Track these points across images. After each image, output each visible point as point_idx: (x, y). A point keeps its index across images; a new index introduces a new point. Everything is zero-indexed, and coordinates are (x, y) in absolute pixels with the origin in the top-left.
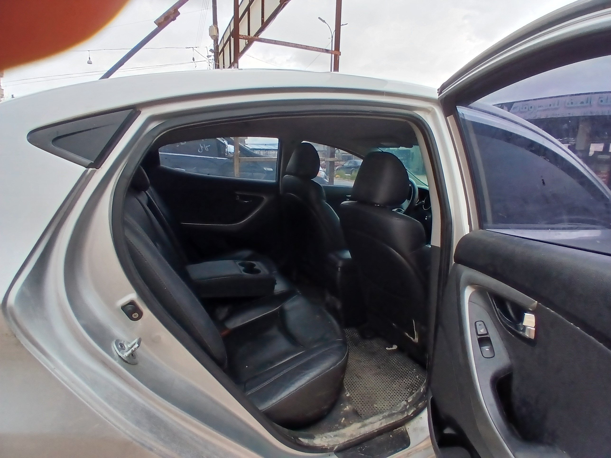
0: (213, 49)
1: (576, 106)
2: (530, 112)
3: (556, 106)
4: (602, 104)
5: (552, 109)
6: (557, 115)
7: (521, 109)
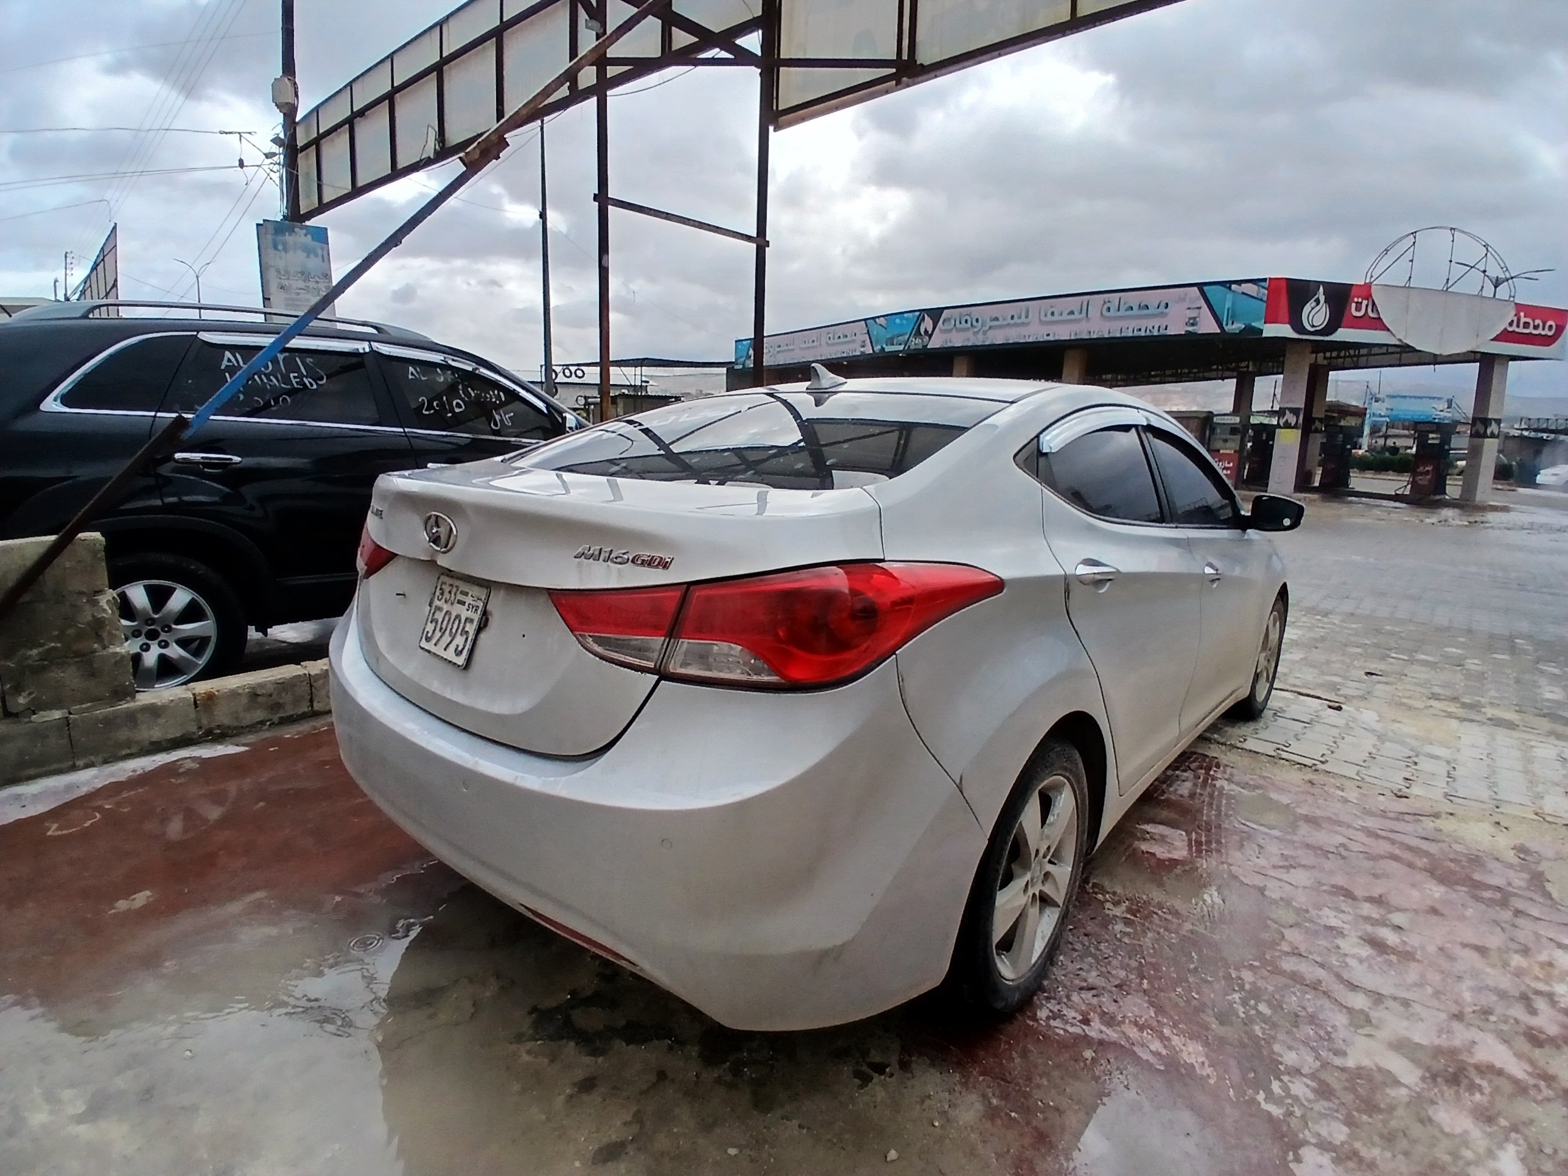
0: (282, 136)
1: (1061, 318)
2: (975, 330)
3: (1023, 319)
4: (1108, 314)
5: (1016, 325)
6: (1025, 336)
7: (958, 322)
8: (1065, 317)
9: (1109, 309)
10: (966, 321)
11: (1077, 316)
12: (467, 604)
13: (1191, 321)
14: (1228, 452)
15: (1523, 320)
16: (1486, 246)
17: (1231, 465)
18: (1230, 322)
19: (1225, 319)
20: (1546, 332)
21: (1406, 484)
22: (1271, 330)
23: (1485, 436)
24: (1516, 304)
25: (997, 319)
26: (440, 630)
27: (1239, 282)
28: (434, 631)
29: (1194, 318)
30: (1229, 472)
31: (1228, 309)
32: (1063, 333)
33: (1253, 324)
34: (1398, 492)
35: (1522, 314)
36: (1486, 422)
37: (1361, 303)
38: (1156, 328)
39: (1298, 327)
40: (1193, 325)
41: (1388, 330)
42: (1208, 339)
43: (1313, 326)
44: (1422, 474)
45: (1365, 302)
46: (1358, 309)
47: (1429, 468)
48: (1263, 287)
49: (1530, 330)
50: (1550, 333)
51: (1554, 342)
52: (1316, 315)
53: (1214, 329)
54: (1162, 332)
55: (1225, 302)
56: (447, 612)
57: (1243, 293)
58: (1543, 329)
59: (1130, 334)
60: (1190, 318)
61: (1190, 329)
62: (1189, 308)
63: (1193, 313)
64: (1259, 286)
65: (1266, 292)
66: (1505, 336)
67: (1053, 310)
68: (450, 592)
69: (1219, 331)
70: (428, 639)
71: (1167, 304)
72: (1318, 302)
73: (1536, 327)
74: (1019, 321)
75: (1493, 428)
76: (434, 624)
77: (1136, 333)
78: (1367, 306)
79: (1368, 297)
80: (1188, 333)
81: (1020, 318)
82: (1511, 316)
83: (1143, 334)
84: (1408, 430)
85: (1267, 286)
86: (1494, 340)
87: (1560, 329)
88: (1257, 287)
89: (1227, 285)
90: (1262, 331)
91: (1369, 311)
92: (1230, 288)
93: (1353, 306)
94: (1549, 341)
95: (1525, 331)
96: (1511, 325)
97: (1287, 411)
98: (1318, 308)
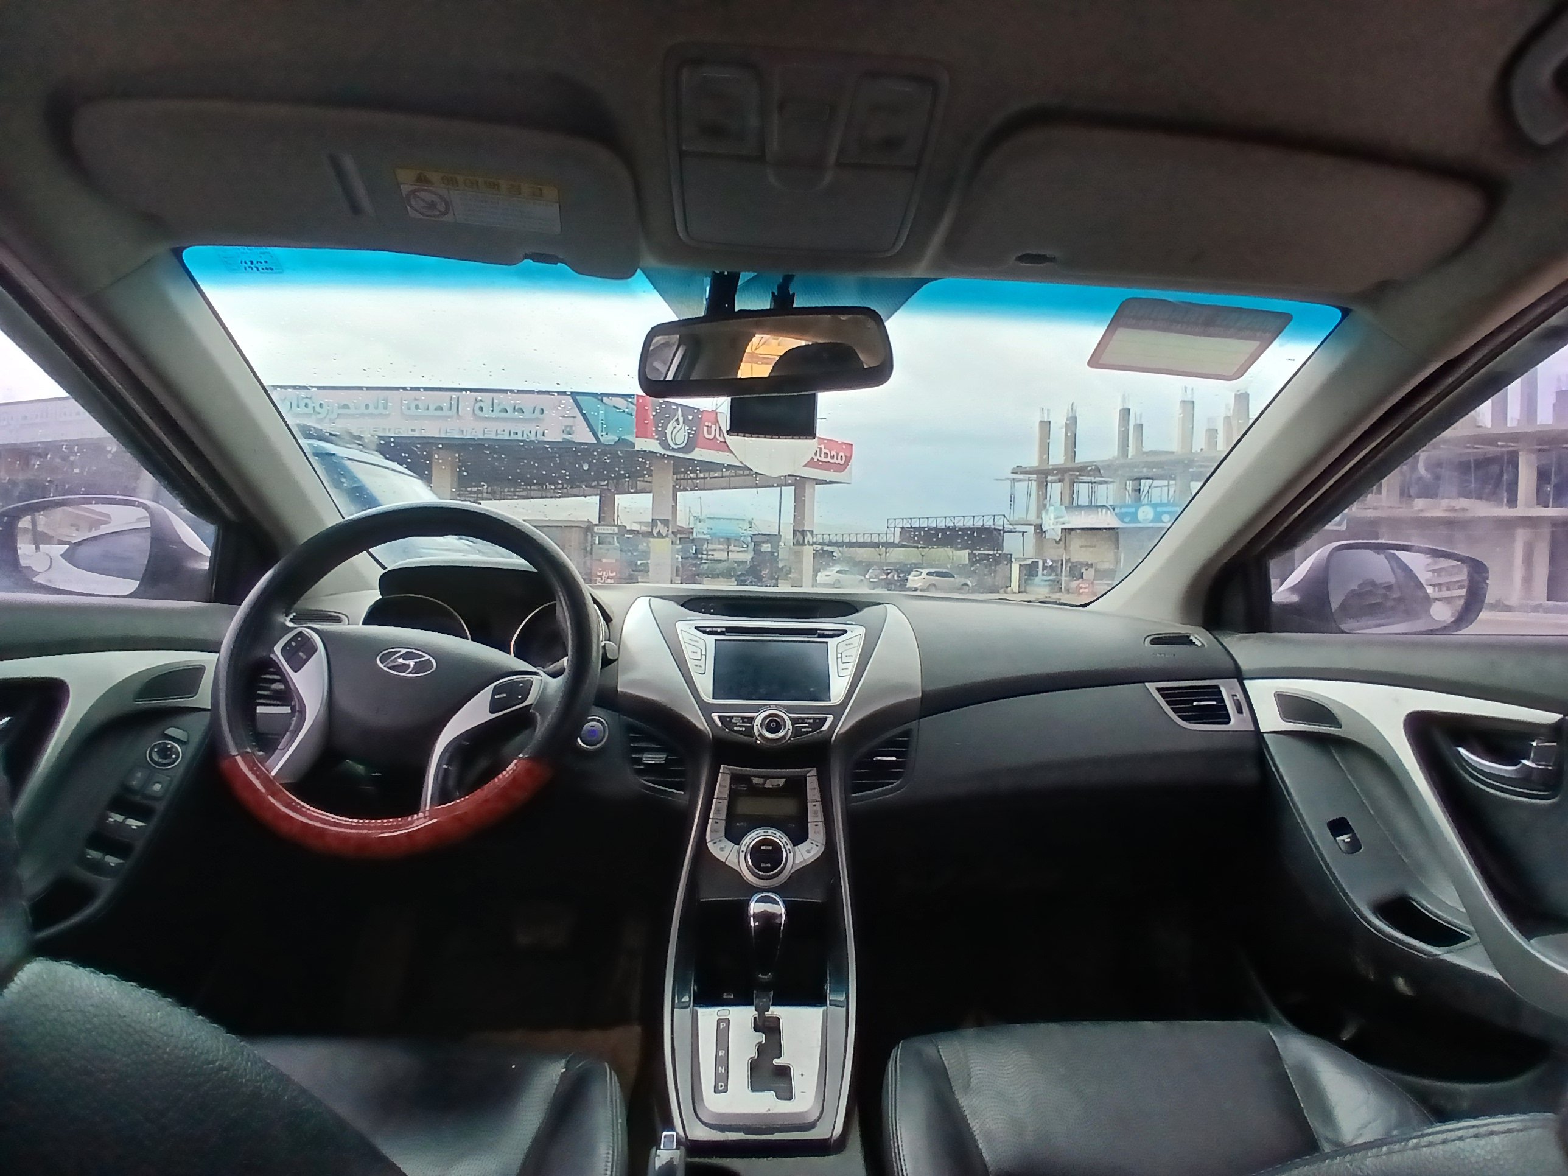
1: (426, 413)
2: (319, 416)
3: (381, 410)
4: (481, 414)
5: (371, 415)
6: (384, 429)
7: (294, 406)
8: (432, 412)
9: (481, 409)
10: (306, 405)
11: (445, 412)
13: (568, 429)
14: (610, 561)
15: (824, 451)
17: (614, 574)
18: (604, 434)
19: (600, 430)
20: (839, 461)
22: (642, 445)
23: (803, 544)
24: (818, 438)
25: (346, 406)
27: (608, 395)
29: (570, 427)
31: (602, 421)
32: (432, 430)
33: (626, 437)
35: (823, 446)
36: (803, 533)
37: (711, 427)
38: (533, 433)
39: (664, 444)
40: (569, 433)
41: (732, 453)
42: (585, 448)
43: (676, 444)
44: (762, 577)
45: (714, 427)
46: (709, 433)
48: (631, 403)
49: (829, 459)
50: (842, 462)
51: (845, 469)
52: (678, 434)
53: (591, 439)
54: (540, 438)
55: (599, 414)
57: (616, 406)
58: (837, 459)
59: (507, 437)
60: (566, 427)
61: (568, 437)
62: (564, 416)
63: (569, 422)
64: (628, 401)
65: (635, 407)
66: (811, 464)
67: (416, 402)
69: (595, 442)
71: (542, 410)
72: (678, 422)
73: (833, 457)
74: (376, 412)
75: (809, 538)
77: (513, 437)
78: (715, 430)
79: (716, 422)
80: (566, 441)
81: (376, 408)
82: (815, 448)
83: (519, 437)
84: (722, 545)
85: (635, 402)
86: (805, 466)
87: (848, 459)
88: (626, 402)
89: (599, 397)
90: (633, 445)
91: (718, 436)
92: (602, 401)
93: (705, 428)
94: (841, 468)
95: (826, 460)
96: (816, 454)
97: (658, 522)
98: (679, 427)
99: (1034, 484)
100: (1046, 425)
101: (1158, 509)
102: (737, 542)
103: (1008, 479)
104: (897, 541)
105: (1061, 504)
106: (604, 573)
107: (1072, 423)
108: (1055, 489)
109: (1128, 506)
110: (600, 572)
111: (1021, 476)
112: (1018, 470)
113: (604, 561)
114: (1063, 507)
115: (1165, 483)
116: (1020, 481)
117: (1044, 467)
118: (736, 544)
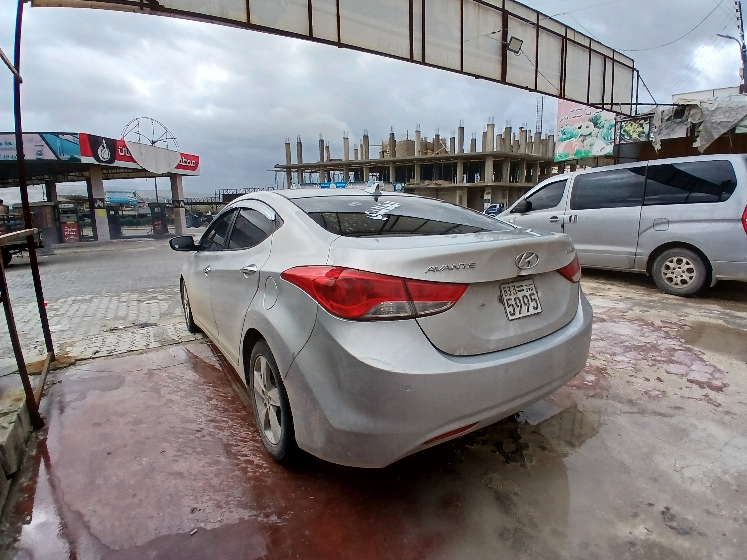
12: (525, 290)
13: (39, 153)
14: (71, 223)
15: (184, 160)
16: (165, 128)
17: (75, 229)
18: (62, 155)
19: (59, 153)
20: (192, 165)
21: (150, 230)
22: (85, 160)
23: (179, 207)
24: (181, 153)
26: (518, 307)
27: (63, 134)
28: (514, 309)
29: (40, 151)
30: (75, 233)
31: (60, 147)
33: (75, 156)
34: (148, 234)
35: (183, 158)
36: (179, 202)
37: (122, 149)
39: (97, 158)
40: (40, 155)
41: (136, 162)
42: (49, 163)
43: (104, 159)
44: (157, 225)
45: (124, 149)
46: (121, 152)
47: (160, 222)
48: (76, 138)
49: (187, 164)
50: (194, 166)
51: (196, 169)
52: (104, 153)
53: (52, 157)
55: (57, 143)
56: (515, 299)
57: (66, 140)
60: (38, 151)
61: (40, 157)
62: (36, 146)
63: (40, 149)
64: (74, 137)
65: (78, 140)
66: (179, 167)
68: (509, 290)
69: (56, 159)
70: (512, 315)
72: (103, 146)
73: (189, 163)
76: (511, 307)
78: (125, 150)
79: (125, 146)
80: (38, 159)
82: (180, 159)
83: (10, 159)
85: (78, 137)
86: (175, 168)
87: (197, 164)
88: (73, 137)
89: (56, 134)
90: (80, 160)
91: (126, 153)
92: (58, 136)
93: (119, 150)
94: (194, 168)
95: (185, 164)
96: (180, 162)
97: (98, 200)
98: (104, 150)
99: (286, 173)
100: (288, 145)
101: (338, 185)
102: (127, 205)
103: (273, 171)
104: (221, 201)
105: (298, 183)
106: (69, 229)
107: (299, 144)
108: (295, 175)
109: (326, 184)
110: (66, 229)
111: (279, 169)
112: (277, 166)
113: (67, 223)
114: (299, 184)
115: (340, 172)
116: (278, 171)
117: (289, 165)
118: (127, 206)
